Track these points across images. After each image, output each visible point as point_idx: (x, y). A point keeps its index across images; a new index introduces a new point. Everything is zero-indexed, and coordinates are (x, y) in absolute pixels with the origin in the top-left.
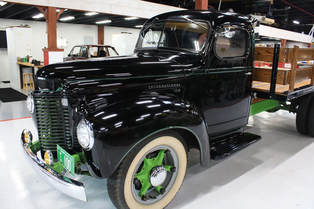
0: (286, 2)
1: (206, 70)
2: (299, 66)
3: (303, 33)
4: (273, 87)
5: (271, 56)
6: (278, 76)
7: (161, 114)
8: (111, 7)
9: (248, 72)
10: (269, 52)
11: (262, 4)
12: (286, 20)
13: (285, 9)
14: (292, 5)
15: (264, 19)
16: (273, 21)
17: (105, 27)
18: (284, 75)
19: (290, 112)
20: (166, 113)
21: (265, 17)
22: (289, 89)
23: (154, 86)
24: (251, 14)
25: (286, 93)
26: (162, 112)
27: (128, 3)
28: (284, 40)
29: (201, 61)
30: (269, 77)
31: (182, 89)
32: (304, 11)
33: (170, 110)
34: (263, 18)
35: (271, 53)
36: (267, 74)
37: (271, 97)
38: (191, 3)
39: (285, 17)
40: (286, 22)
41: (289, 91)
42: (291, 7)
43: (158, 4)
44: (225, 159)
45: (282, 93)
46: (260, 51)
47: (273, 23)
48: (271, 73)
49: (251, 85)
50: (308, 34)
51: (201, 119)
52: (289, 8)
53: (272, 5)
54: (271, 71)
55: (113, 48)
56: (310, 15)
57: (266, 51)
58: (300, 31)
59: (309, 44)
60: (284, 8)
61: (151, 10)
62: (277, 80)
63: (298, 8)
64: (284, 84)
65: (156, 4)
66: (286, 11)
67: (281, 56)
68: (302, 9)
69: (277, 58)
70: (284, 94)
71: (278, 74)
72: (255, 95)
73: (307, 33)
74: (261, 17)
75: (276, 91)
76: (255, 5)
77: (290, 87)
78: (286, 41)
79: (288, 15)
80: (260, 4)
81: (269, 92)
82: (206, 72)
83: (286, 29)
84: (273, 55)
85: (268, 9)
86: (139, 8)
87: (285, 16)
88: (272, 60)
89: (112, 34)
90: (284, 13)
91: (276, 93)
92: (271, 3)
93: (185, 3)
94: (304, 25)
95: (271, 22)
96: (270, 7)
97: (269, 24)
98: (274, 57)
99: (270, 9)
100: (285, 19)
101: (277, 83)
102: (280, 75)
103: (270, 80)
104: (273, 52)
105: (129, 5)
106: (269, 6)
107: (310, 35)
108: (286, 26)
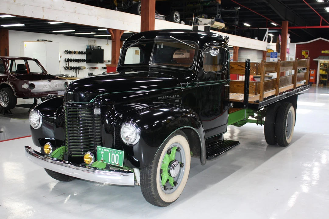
0: (236, 2)
1: (197, 83)
2: (255, 79)
3: (256, 38)
4: (246, 97)
5: (243, 70)
6: (250, 87)
7: (165, 121)
8: (43, 10)
9: (226, 84)
10: (241, 67)
11: (209, 3)
12: (237, 23)
13: (235, 9)
14: (241, 5)
15: (212, 23)
16: (222, 25)
17: (9, 31)
18: (255, 86)
19: (257, 125)
20: (169, 119)
21: (213, 20)
22: (260, 99)
23: (162, 97)
24: (197, 17)
25: (258, 101)
26: (167, 119)
27: (63, 6)
28: (236, 47)
29: (192, 75)
30: (243, 88)
31: (180, 100)
32: (255, 12)
33: (172, 116)
34: (212, 21)
35: (243, 67)
36: (240, 86)
37: (245, 106)
38: (130, 4)
39: (235, 20)
40: (237, 26)
41: (260, 100)
42: (240, 7)
43: (96, 7)
44: (216, 158)
45: (254, 102)
46: (233, 66)
47: (224, 28)
48: (244, 85)
49: (228, 96)
50: (262, 40)
51: (199, 122)
52: (238, 9)
53: (220, 6)
54: (244, 83)
55: (36, 61)
56: (262, 17)
57: (239, 65)
58: (253, 37)
59: (264, 52)
60: (233, 8)
61: (89, 15)
62: (250, 91)
63: (249, 8)
64: (256, 94)
65: (93, 7)
66: (236, 11)
67: (252, 70)
68: (253, 10)
69: (248, 71)
70: (256, 102)
71: (250, 86)
72: (232, 104)
73: (260, 39)
74: (209, 20)
75: (249, 100)
76: (200, 4)
77: (260, 97)
78: (238, 48)
79: (238, 18)
80: (205, 4)
81: (243, 102)
82: (197, 85)
83: (237, 35)
84: (244, 69)
85: (216, 10)
86: (75, 12)
87: (235, 18)
88: (244, 73)
89: (24, 42)
90: (234, 14)
91: (249, 102)
92: (218, 3)
93: (123, 5)
94: (257, 29)
95: (221, 27)
96: (218, 8)
97: (219, 28)
98: (246, 71)
99: (218, 10)
100: (235, 22)
101: (249, 93)
102: (252, 86)
103: (244, 91)
104: (245, 66)
105: (64, 8)
106: (216, 6)
107: (265, 41)
108: (237, 30)
